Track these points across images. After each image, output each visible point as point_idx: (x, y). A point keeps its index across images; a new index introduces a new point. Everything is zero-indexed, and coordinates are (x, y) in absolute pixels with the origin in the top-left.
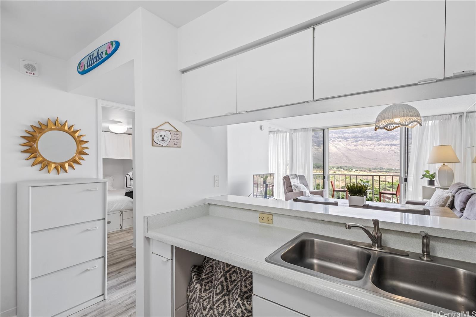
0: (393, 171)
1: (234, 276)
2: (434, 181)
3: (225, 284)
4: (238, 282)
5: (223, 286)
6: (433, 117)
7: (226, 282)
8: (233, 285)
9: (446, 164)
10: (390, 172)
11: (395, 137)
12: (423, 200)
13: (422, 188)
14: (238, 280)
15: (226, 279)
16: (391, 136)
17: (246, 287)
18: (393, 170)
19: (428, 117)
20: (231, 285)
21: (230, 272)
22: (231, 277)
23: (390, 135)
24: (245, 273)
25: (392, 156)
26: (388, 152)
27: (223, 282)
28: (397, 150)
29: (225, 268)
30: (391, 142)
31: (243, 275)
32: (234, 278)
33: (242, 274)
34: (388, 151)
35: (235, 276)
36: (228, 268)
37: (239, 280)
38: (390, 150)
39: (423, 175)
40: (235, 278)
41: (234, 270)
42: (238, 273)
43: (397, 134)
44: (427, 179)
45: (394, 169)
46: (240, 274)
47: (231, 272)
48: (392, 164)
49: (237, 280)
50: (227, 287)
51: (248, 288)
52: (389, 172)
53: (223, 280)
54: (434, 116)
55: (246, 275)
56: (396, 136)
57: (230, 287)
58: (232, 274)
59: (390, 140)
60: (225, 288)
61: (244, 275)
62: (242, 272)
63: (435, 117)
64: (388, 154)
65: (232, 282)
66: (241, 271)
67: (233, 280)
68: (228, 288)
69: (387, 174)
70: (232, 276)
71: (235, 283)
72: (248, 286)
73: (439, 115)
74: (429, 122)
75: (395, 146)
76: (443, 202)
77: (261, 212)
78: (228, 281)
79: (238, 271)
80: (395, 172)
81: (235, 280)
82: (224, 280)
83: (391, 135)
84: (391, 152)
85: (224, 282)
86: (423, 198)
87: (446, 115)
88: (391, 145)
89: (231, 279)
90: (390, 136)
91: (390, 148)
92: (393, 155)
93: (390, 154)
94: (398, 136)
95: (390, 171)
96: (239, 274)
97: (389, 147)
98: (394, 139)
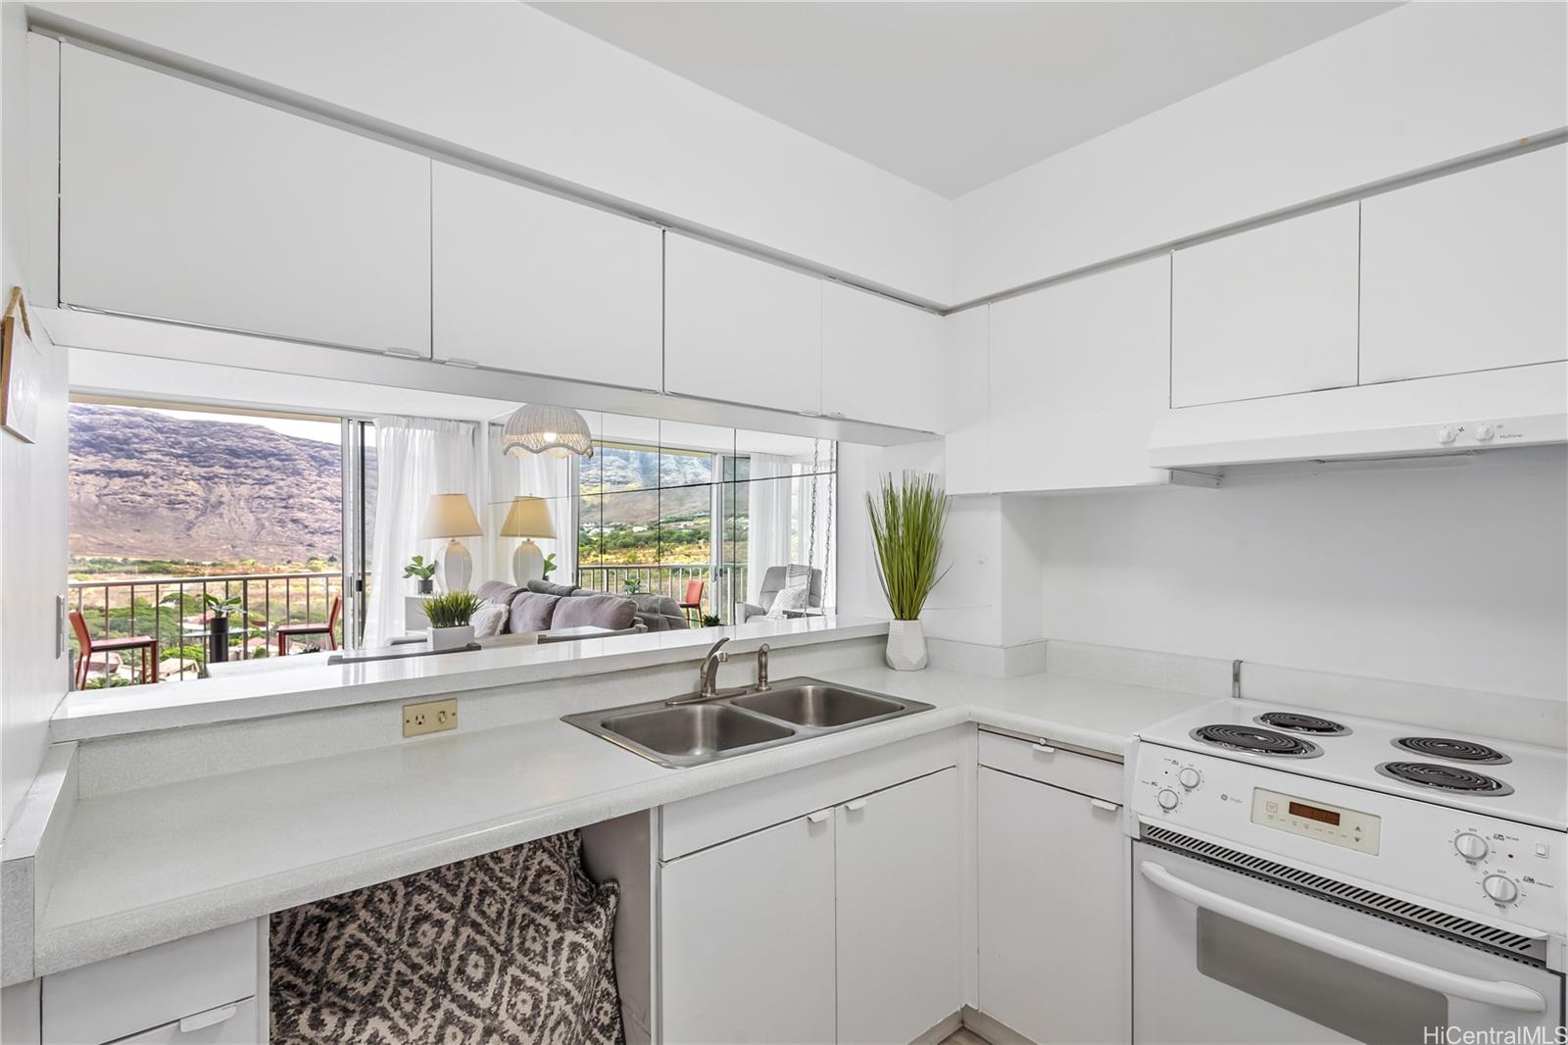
0: (116, 568)
1: (489, 905)
2: (431, 581)
3: (482, 941)
4: (510, 911)
5: (481, 951)
6: (423, 420)
7: (482, 933)
8: (503, 930)
9: (457, 539)
10: (106, 572)
11: (126, 447)
12: (406, 634)
13: (404, 602)
14: (507, 906)
15: (475, 925)
16: (107, 441)
17: (556, 899)
18: (115, 563)
19: (413, 417)
20: (498, 934)
21: (470, 902)
22: (483, 914)
23: (105, 438)
24: (517, 877)
25: (111, 514)
26: (94, 498)
27: (475, 941)
28: (131, 494)
29: (450, 899)
30: (107, 463)
31: (512, 885)
32: (492, 912)
33: (509, 884)
34: (97, 496)
35: (493, 902)
36: (460, 894)
37: (512, 905)
38: (105, 492)
39: (406, 569)
40: (494, 909)
41: (480, 890)
42: (495, 888)
43: (130, 435)
44: (416, 579)
45: (119, 560)
46: (503, 889)
47: (475, 901)
48: (111, 544)
49: (504, 909)
50: (493, 943)
51: (563, 899)
52: (101, 572)
53: (469, 936)
54: (426, 418)
55: (526, 878)
56: (128, 444)
57: (501, 939)
58: (482, 901)
59: (106, 455)
60: (492, 950)
61: (515, 884)
62: (507, 879)
63: (428, 420)
64: (97, 505)
65: (494, 923)
66: (502, 878)
67: (494, 916)
68: (498, 945)
69: (95, 579)
70: (484, 909)
71: (506, 920)
72: (560, 893)
73: (436, 419)
74: (414, 432)
75: (125, 479)
76: (489, 628)
77: (405, 702)
78: (485, 927)
79: (490, 884)
80: (127, 572)
81: (500, 914)
82: (473, 934)
83: (109, 438)
84: (108, 499)
85: (478, 937)
86: (407, 629)
87: (450, 421)
88: (109, 474)
89: (489, 917)
90: (101, 439)
91: (104, 484)
92: (114, 512)
93: (105, 507)
94: (135, 446)
95: (106, 569)
96: (499, 891)
97: (102, 481)
98: (120, 454)
